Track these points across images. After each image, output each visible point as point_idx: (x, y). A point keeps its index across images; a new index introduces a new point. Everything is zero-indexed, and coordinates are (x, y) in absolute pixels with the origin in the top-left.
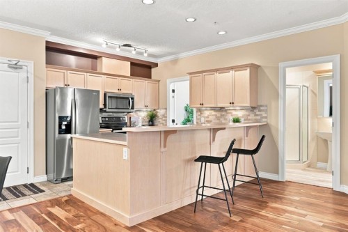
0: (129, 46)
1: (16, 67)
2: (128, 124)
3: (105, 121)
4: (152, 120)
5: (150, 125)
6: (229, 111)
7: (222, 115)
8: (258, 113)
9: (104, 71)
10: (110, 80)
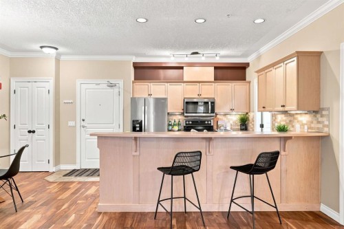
0: (197, 53)
1: (112, 86)
2: (215, 127)
3: (189, 124)
4: (244, 124)
5: (242, 130)
6: (296, 116)
7: (290, 121)
8: (320, 119)
9: (185, 80)
10: (190, 87)
